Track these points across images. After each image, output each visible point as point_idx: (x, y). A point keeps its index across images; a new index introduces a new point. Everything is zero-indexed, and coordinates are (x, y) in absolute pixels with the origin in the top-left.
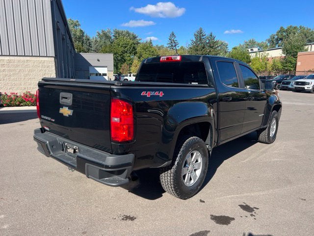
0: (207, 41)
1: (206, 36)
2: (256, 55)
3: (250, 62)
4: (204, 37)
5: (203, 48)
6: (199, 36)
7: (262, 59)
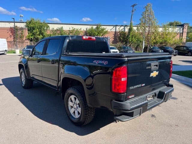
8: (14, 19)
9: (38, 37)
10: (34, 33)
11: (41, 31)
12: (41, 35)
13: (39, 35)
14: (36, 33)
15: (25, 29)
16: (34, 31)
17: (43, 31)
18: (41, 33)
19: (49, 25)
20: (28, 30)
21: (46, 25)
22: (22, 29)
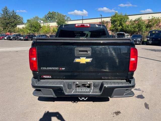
0: (12, 15)
1: (10, 12)
2: (44, 24)
3: (41, 28)
4: (9, 12)
5: (9, 18)
6: (6, 11)
7: (47, 26)
8: (101, 15)
9: (118, 28)
10: (115, 24)
11: (121, 23)
12: (121, 26)
13: (119, 26)
14: (117, 25)
15: (109, 22)
16: (116, 23)
17: (122, 23)
18: (121, 24)
19: (129, 17)
20: (112, 23)
21: (127, 17)
22: (107, 22)
